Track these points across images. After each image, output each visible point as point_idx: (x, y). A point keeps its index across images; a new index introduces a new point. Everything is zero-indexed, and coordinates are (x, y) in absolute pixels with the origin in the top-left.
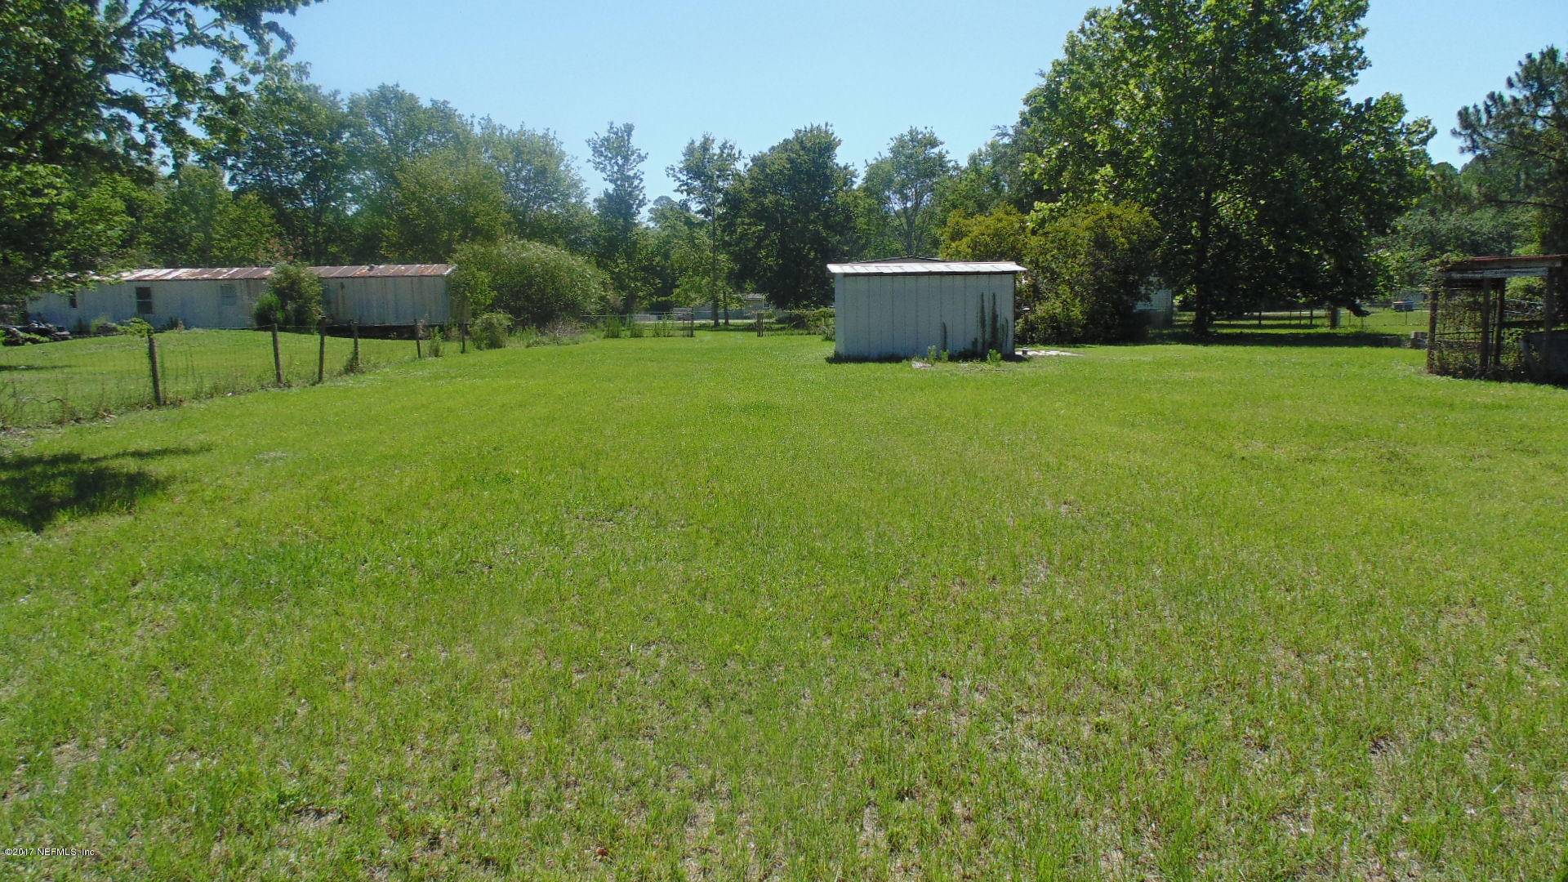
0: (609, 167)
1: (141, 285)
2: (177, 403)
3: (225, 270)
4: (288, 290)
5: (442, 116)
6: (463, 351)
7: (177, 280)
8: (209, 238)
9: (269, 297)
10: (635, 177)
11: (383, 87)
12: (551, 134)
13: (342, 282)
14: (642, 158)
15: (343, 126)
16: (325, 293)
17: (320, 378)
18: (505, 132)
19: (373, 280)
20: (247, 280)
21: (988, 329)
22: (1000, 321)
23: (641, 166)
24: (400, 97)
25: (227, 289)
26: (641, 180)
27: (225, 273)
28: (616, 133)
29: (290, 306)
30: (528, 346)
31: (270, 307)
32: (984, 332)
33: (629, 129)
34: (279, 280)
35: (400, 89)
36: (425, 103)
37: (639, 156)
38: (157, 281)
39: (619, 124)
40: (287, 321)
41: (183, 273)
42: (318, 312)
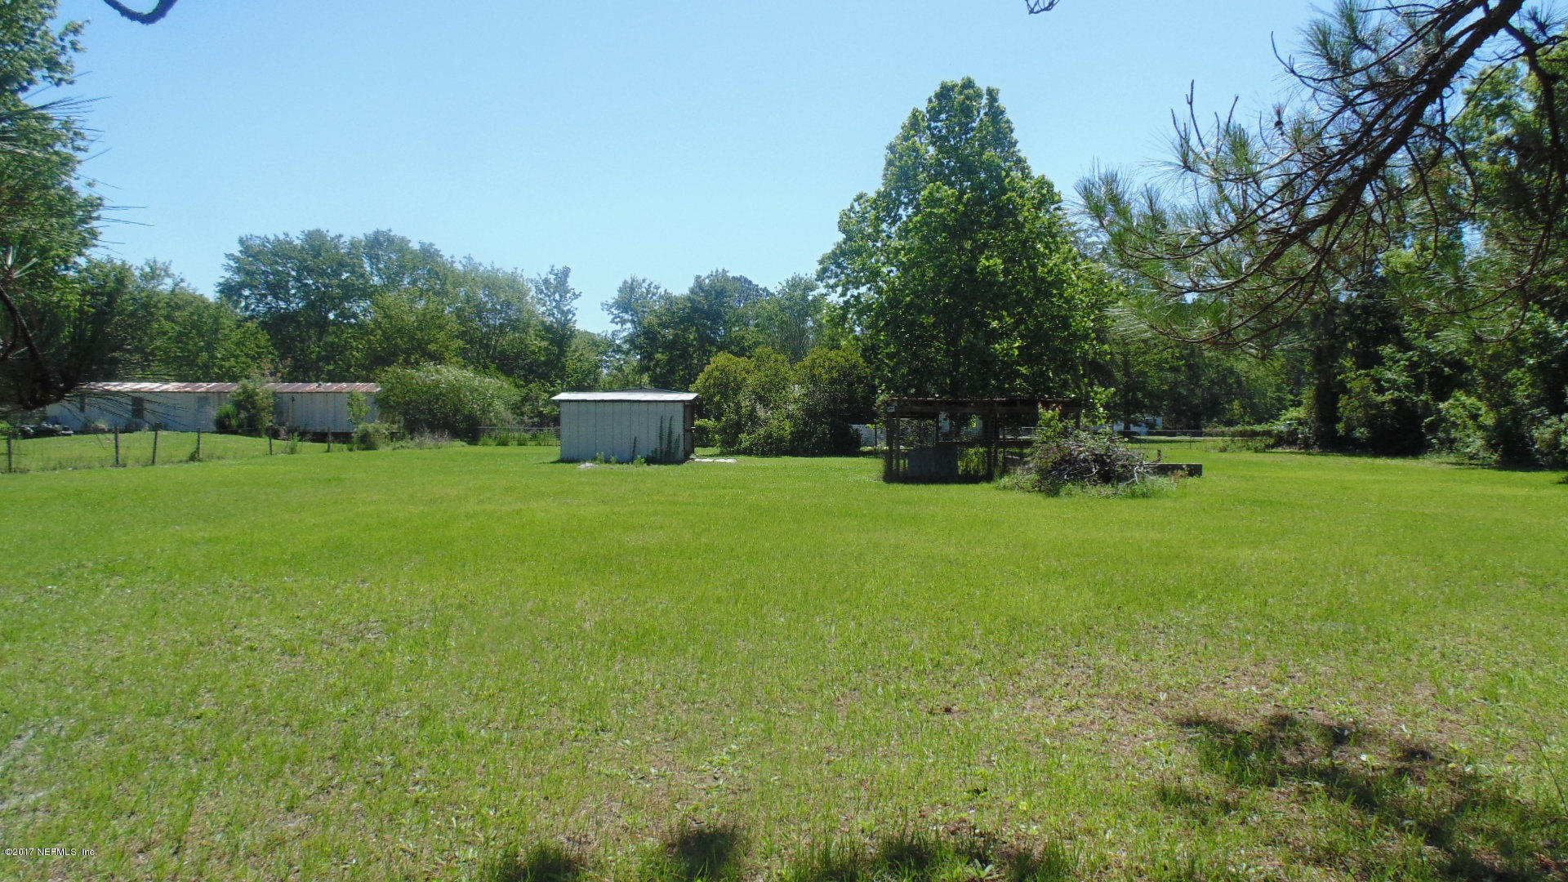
0: (548, 303)
1: (135, 395)
2: (24, 471)
3: (204, 384)
4: (246, 402)
5: (428, 255)
6: (328, 451)
7: (166, 392)
8: (213, 357)
9: (229, 407)
10: (569, 311)
11: (377, 232)
12: (519, 271)
13: (293, 396)
14: (576, 296)
15: (342, 265)
16: (276, 406)
17: (153, 461)
18: (481, 269)
19: (318, 395)
20: (219, 393)
21: (665, 442)
22: (675, 437)
23: (575, 303)
24: (391, 240)
25: (204, 398)
26: (574, 314)
27: (204, 387)
28: (556, 275)
29: (243, 415)
30: (394, 449)
31: (227, 416)
32: (661, 443)
33: (566, 272)
34: (239, 394)
35: (392, 234)
36: (415, 246)
37: (574, 294)
38: (151, 392)
39: (559, 267)
40: (240, 426)
41: (172, 386)
42: (268, 421)
